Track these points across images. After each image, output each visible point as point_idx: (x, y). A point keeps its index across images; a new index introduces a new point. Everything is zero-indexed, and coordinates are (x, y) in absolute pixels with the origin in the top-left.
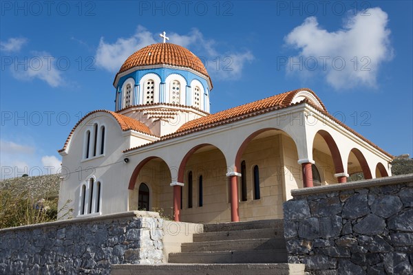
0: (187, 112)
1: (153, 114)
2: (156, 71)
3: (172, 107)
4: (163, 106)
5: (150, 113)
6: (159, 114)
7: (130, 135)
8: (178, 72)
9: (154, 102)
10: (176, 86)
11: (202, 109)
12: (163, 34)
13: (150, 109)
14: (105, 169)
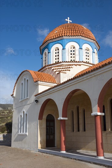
0: (80, 65)
1: (57, 69)
2: (59, 42)
3: (70, 63)
4: (64, 63)
5: (55, 69)
6: (61, 68)
7: (38, 85)
8: (74, 40)
9: (60, 62)
10: (73, 49)
11: (92, 62)
12: (67, 19)
13: (56, 67)
14: (29, 106)
